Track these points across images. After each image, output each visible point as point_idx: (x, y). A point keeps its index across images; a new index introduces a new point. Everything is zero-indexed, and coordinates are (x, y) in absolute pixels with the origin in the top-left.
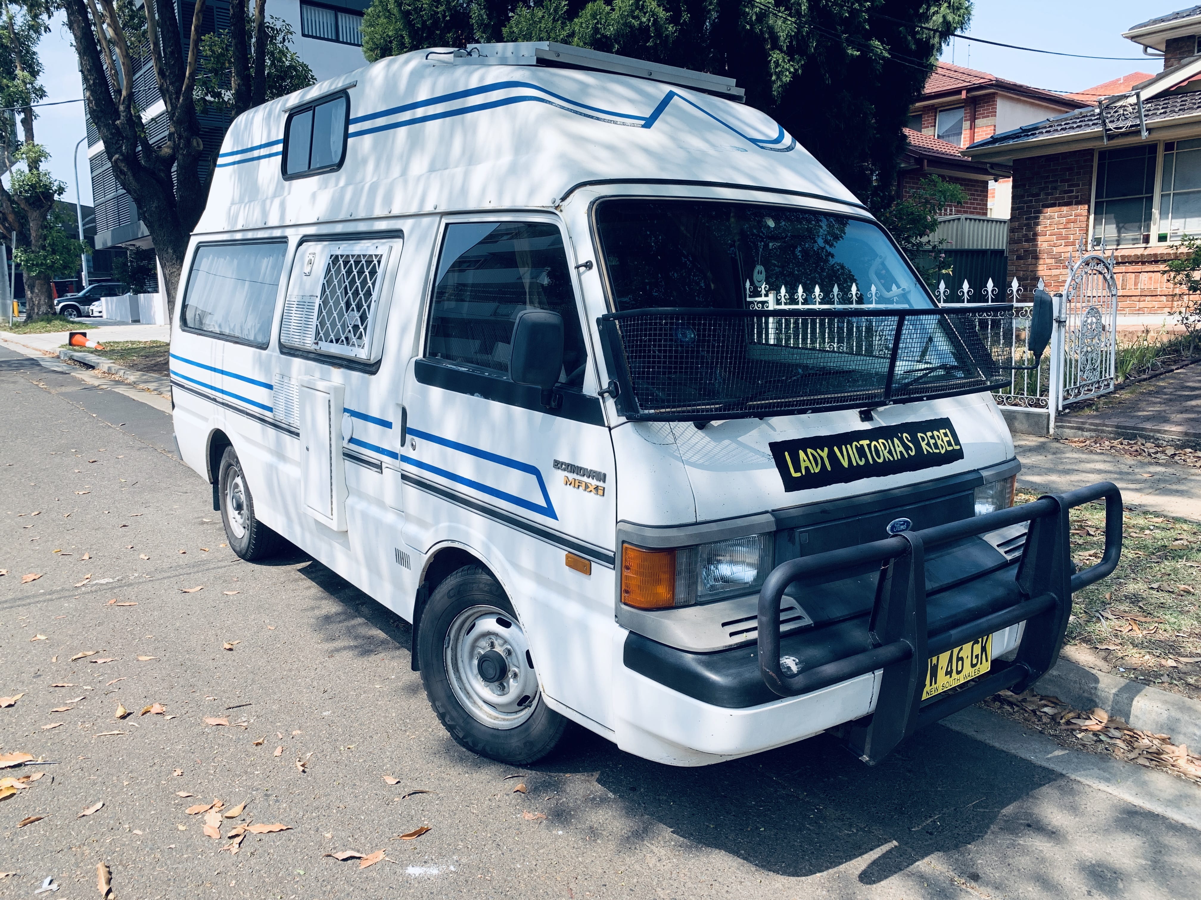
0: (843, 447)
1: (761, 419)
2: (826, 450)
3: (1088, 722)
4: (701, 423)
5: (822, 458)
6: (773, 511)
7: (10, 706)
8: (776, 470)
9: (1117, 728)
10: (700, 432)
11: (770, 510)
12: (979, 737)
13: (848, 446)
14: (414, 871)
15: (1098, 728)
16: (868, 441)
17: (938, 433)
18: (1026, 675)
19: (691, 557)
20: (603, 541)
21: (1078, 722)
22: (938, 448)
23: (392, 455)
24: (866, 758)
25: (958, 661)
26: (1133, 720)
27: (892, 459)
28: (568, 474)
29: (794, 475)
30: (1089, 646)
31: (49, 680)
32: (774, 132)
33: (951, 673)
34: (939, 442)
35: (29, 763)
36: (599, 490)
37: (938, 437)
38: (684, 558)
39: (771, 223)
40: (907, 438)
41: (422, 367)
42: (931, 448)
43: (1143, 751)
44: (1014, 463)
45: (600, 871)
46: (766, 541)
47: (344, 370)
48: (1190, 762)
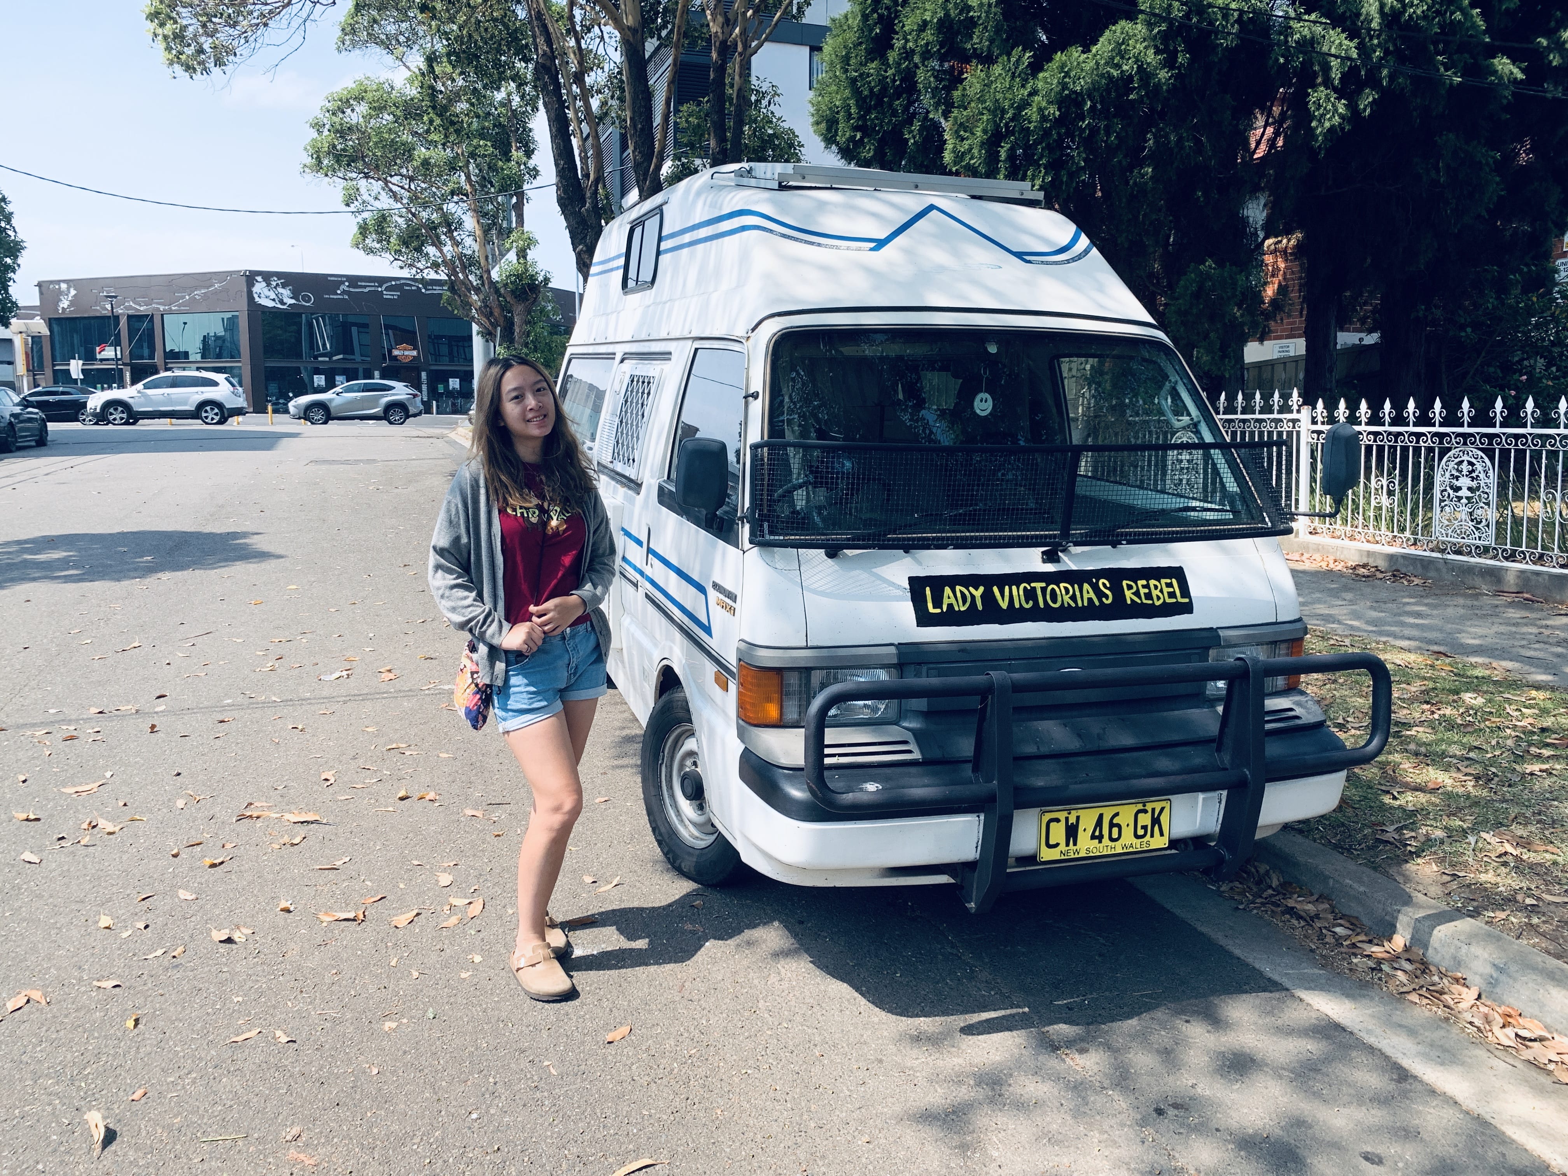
0: (1007, 588)
1: (906, 552)
2: (982, 589)
3: (1375, 949)
4: (833, 552)
5: (973, 597)
6: (899, 644)
8: (911, 603)
9: (1408, 960)
10: (829, 560)
11: (896, 643)
12: (1223, 942)
13: (1014, 588)
15: (1386, 955)
16: (1044, 585)
17: (1157, 583)
18: (1221, 861)
19: (800, 680)
20: (731, 659)
21: (1365, 946)
22: (1152, 599)
23: (642, 573)
24: (973, 905)
25: (1112, 825)
26: (1430, 951)
27: (1073, 605)
28: (718, 594)
29: (931, 610)
30: (1435, 868)
31: (361, 762)
32: (1065, 241)
33: (1100, 838)
34: (1155, 593)
35: (315, 822)
36: (733, 611)
37: (1156, 587)
38: (793, 680)
39: (993, 349)
40: (1104, 584)
41: (661, 489)
42: (1140, 598)
43: (1422, 987)
44: (1298, 625)
45: (720, 978)
46: (889, 673)
47: (625, 489)
48: (1475, 1008)
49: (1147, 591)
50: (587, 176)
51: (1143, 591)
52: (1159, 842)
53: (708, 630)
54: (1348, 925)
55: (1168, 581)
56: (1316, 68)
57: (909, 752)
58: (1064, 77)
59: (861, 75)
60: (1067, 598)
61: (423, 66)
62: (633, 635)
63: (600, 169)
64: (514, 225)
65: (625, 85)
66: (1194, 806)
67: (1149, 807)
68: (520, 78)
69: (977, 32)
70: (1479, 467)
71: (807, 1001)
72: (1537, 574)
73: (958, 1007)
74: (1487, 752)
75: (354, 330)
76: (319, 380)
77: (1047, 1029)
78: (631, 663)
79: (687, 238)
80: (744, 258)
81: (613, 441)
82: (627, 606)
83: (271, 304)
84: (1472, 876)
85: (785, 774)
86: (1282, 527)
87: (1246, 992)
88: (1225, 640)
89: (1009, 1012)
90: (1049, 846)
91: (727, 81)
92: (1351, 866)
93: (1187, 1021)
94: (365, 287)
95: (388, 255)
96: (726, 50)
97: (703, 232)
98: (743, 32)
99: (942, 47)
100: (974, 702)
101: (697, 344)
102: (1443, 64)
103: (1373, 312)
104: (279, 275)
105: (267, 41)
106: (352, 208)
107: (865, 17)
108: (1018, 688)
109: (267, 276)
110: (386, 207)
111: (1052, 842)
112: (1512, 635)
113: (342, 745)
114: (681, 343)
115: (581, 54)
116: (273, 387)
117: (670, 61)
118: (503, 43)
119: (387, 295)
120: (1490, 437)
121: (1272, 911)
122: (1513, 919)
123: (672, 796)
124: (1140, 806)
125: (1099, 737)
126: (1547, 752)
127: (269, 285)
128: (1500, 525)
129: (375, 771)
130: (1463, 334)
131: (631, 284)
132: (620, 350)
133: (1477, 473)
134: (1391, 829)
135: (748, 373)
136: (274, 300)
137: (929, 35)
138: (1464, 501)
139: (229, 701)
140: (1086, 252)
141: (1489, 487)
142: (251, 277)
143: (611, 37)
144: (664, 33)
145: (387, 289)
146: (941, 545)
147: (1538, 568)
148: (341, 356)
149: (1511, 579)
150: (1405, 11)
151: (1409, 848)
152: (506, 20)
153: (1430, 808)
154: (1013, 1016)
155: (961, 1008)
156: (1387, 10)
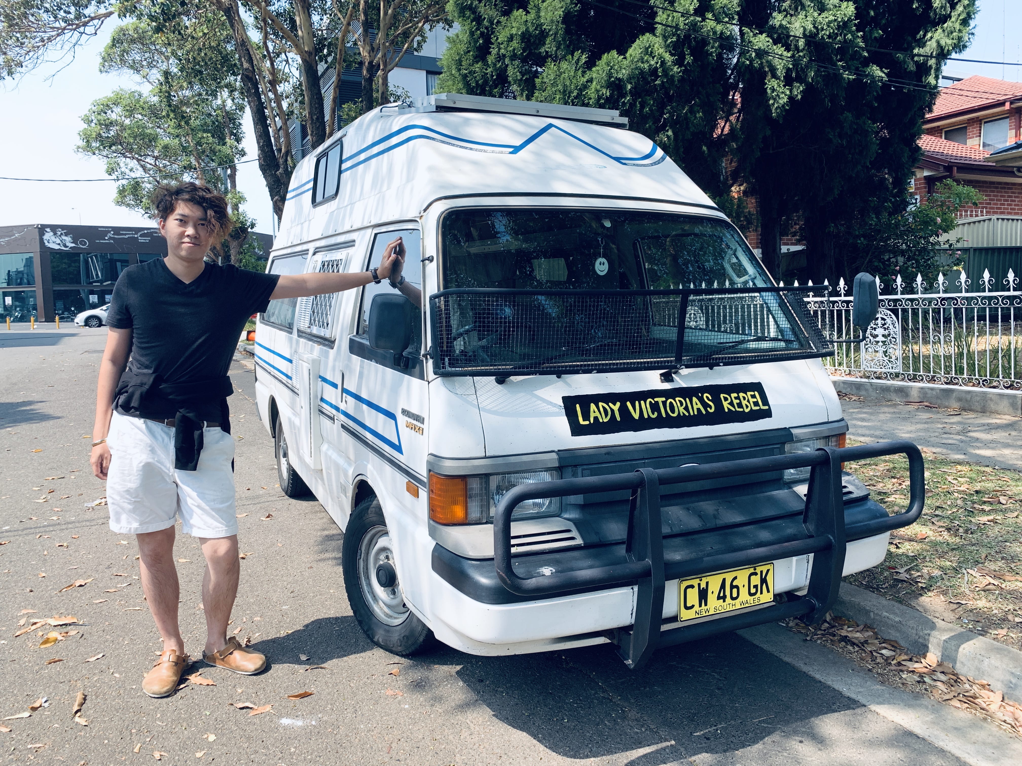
0: (637, 403)
1: (559, 377)
2: (618, 404)
3: (917, 665)
4: (502, 379)
5: (612, 411)
6: (559, 451)
7: (81, 586)
8: (566, 418)
9: (943, 672)
10: (499, 386)
11: (556, 450)
12: (805, 668)
13: (642, 402)
14: (285, 721)
15: (925, 670)
16: (664, 399)
17: (744, 395)
18: (813, 608)
19: (481, 484)
20: (422, 471)
21: (908, 664)
22: (742, 407)
23: (337, 409)
24: (630, 662)
25: (732, 587)
26: (958, 666)
27: (687, 414)
28: (407, 418)
29: (582, 422)
30: (943, 599)
31: (114, 571)
32: (648, 151)
33: (724, 598)
34: (744, 403)
35: (73, 624)
36: (421, 431)
37: (744, 398)
38: (475, 485)
39: (608, 224)
40: (707, 397)
41: (352, 341)
42: (734, 407)
43: (959, 694)
44: (842, 424)
45: (421, 737)
46: (552, 475)
47: (321, 347)
48: (1002, 708)
49: (738, 401)
50: (280, 150)
51: (736, 402)
52: (766, 598)
53: (398, 449)
54: (890, 647)
55: (752, 393)
56: (767, 69)
57: (572, 538)
58: (610, 69)
59: (470, 73)
60: (682, 409)
61: (162, 79)
62: (330, 457)
63: (288, 145)
64: (229, 188)
65: (304, 93)
66: (790, 567)
67: (758, 570)
68: (231, 85)
69: (548, 40)
70: (889, 321)
71: (496, 751)
72: (932, 389)
73: (618, 746)
74: (947, 510)
75: (119, 264)
76: (94, 298)
77: (693, 758)
78: (329, 479)
79: (362, 157)
80: (412, 160)
81: (309, 311)
82: (324, 435)
83: (57, 247)
84: (971, 603)
85: (473, 566)
86: (824, 351)
87: (836, 711)
88: (796, 437)
89: (660, 746)
90: (687, 608)
91: (374, 87)
92: (883, 601)
93: (801, 742)
94: (125, 234)
95: (141, 210)
96: (373, 68)
97: (376, 150)
98: (384, 55)
99: (524, 51)
100: (627, 494)
101: (376, 230)
102: (842, 66)
103: (800, 229)
104: (63, 227)
105: (46, 59)
106: (114, 177)
107: (472, 34)
108: (663, 481)
109: (54, 228)
110: (138, 176)
111: (689, 605)
112: (927, 430)
113: (99, 558)
114: (362, 232)
115: (274, 71)
116: (60, 304)
117: (334, 79)
118: (218, 63)
119: (141, 240)
120: (895, 301)
121: (831, 640)
122: (1011, 635)
123: (369, 585)
124: (752, 570)
125: (715, 517)
126: (987, 508)
127: (55, 234)
128: (906, 358)
129: (126, 577)
130: (859, 242)
131: (319, 198)
132: (311, 247)
133: (887, 325)
134: (902, 571)
135: (423, 243)
136: (59, 244)
137: (515, 44)
138: (880, 344)
139: (7, 528)
140: (663, 159)
141: (896, 334)
142: (42, 229)
143: (293, 61)
144: (330, 59)
145: (141, 236)
146: (587, 371)
147: (931, 385)
148: (109, 282)
149: (915, 395)
150: (818, 34)
151: (920, 585)
152: (220, 48)
153: (925, 553)
154: (664, 749)
155: (621, 746)
156: (807, 33)
